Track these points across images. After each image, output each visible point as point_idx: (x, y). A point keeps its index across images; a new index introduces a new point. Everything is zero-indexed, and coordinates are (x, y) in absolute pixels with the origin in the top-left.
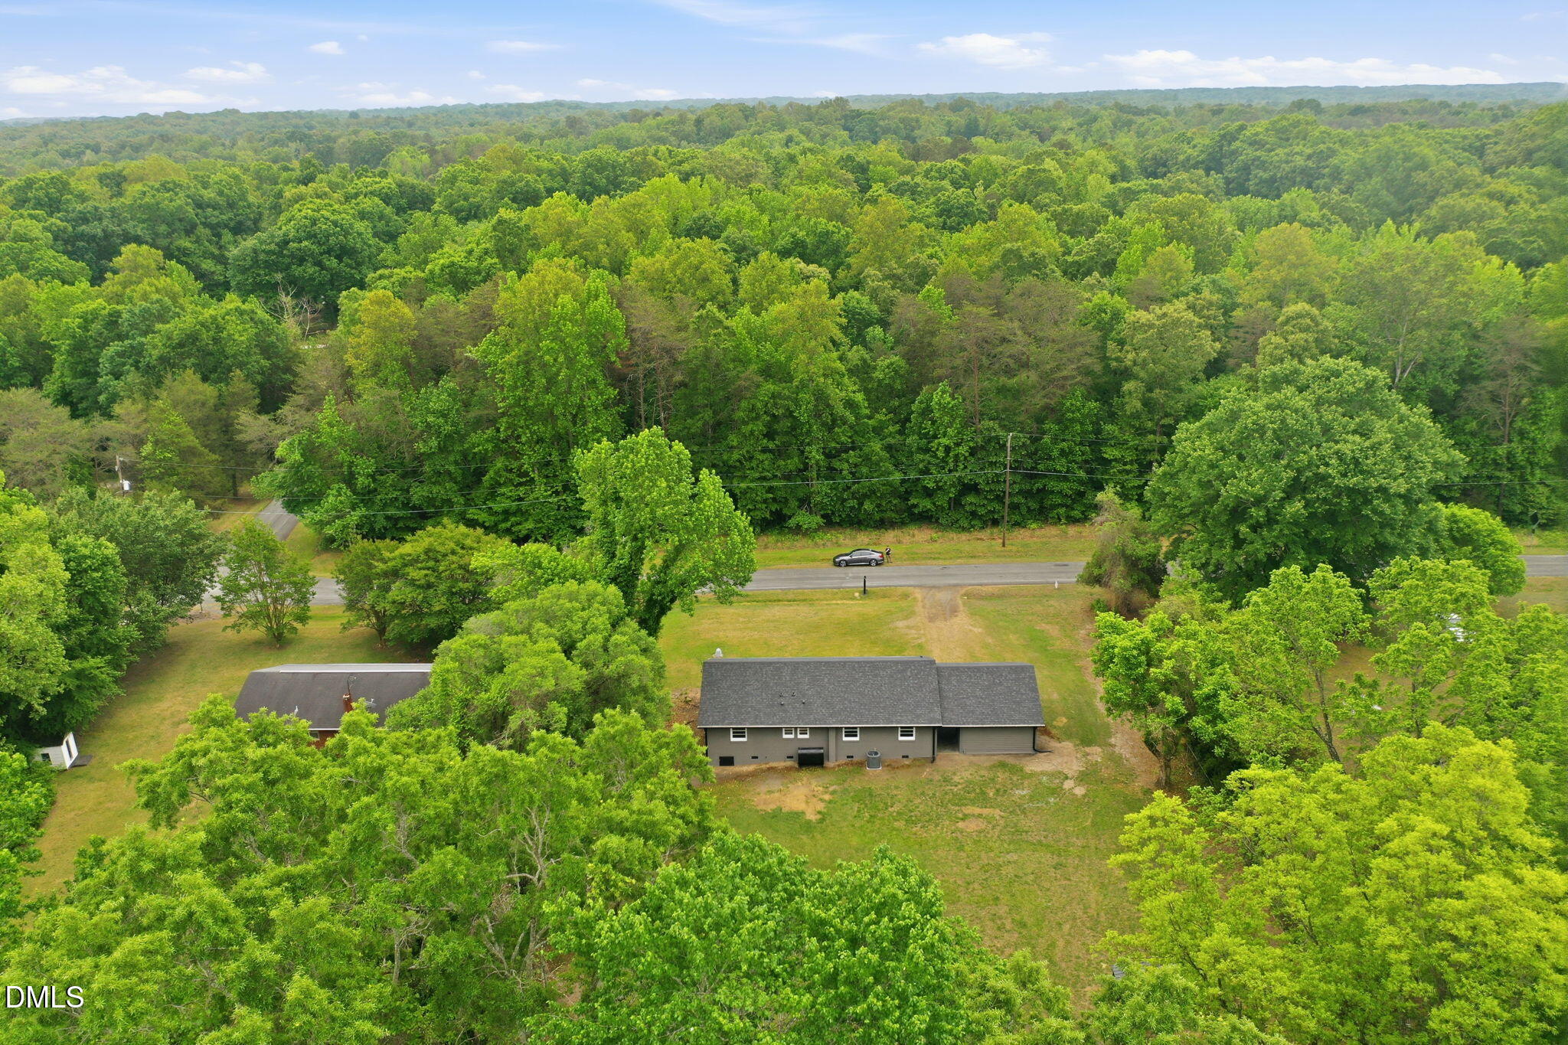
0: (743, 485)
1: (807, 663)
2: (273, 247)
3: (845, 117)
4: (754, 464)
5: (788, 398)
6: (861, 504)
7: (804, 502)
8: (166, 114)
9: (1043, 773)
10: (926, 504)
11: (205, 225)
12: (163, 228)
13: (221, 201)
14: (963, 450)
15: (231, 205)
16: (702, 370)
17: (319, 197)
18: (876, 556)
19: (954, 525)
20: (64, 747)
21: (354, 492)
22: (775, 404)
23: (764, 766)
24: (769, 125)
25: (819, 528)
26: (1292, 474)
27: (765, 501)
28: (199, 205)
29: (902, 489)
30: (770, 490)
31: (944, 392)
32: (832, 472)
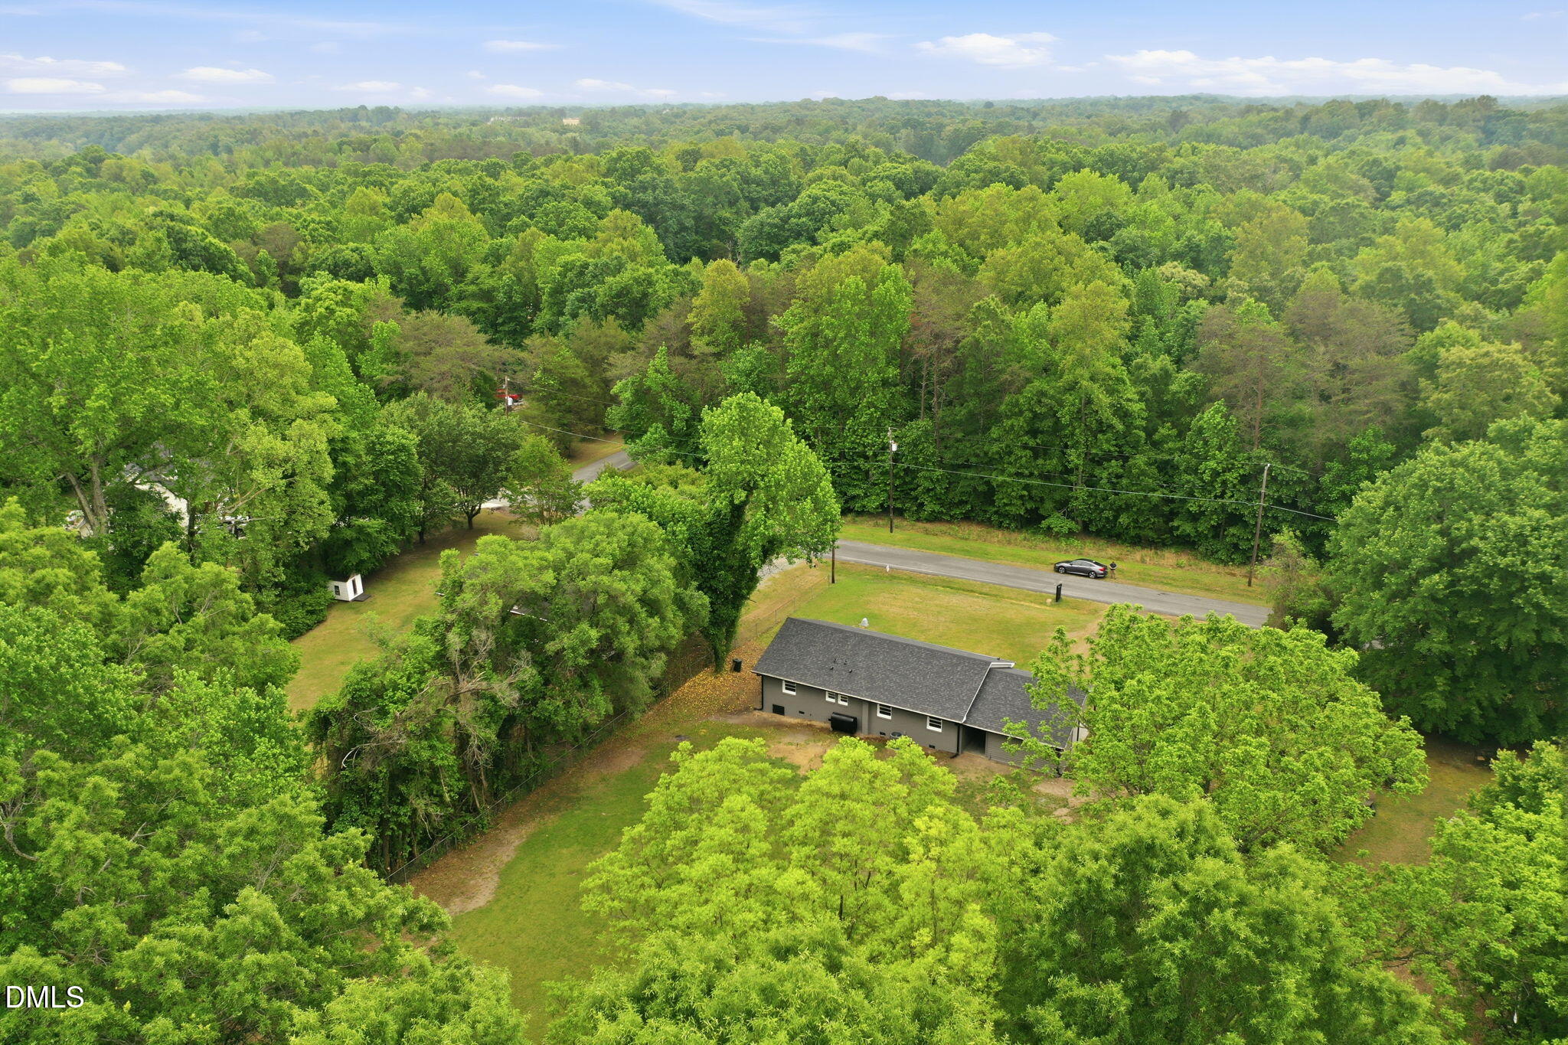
0: (1000, 478)
1: (873, 638)
2: (777, 221)
3: (1489, 119)
4: (1012, 459)
5: (1052, 397)
6: (1116, 517)
7: (1062, 505)
8: (825, 100)
9: (1047, 796)
10: (1188, 528)
11: (746, 198)
12: (710, 199)
13: (765, 178)
14: (1231, 477)
15: (774, 182)
16: (970, 359)
17: (835, 179)
18: (1097, 568)
19: (1210, 555)
20: (349, 583)
21: (670, 433)
22: (1040, 402)
23: (806, 722)
24: (1384, 125)
25: (1071, 533)
26: (1441, 541)
27: (1022, 497)
28: (746, 180)
29: (1166, 509)
30: (1026, 487)
31: (1217, 412)
32: (1091, 482)
